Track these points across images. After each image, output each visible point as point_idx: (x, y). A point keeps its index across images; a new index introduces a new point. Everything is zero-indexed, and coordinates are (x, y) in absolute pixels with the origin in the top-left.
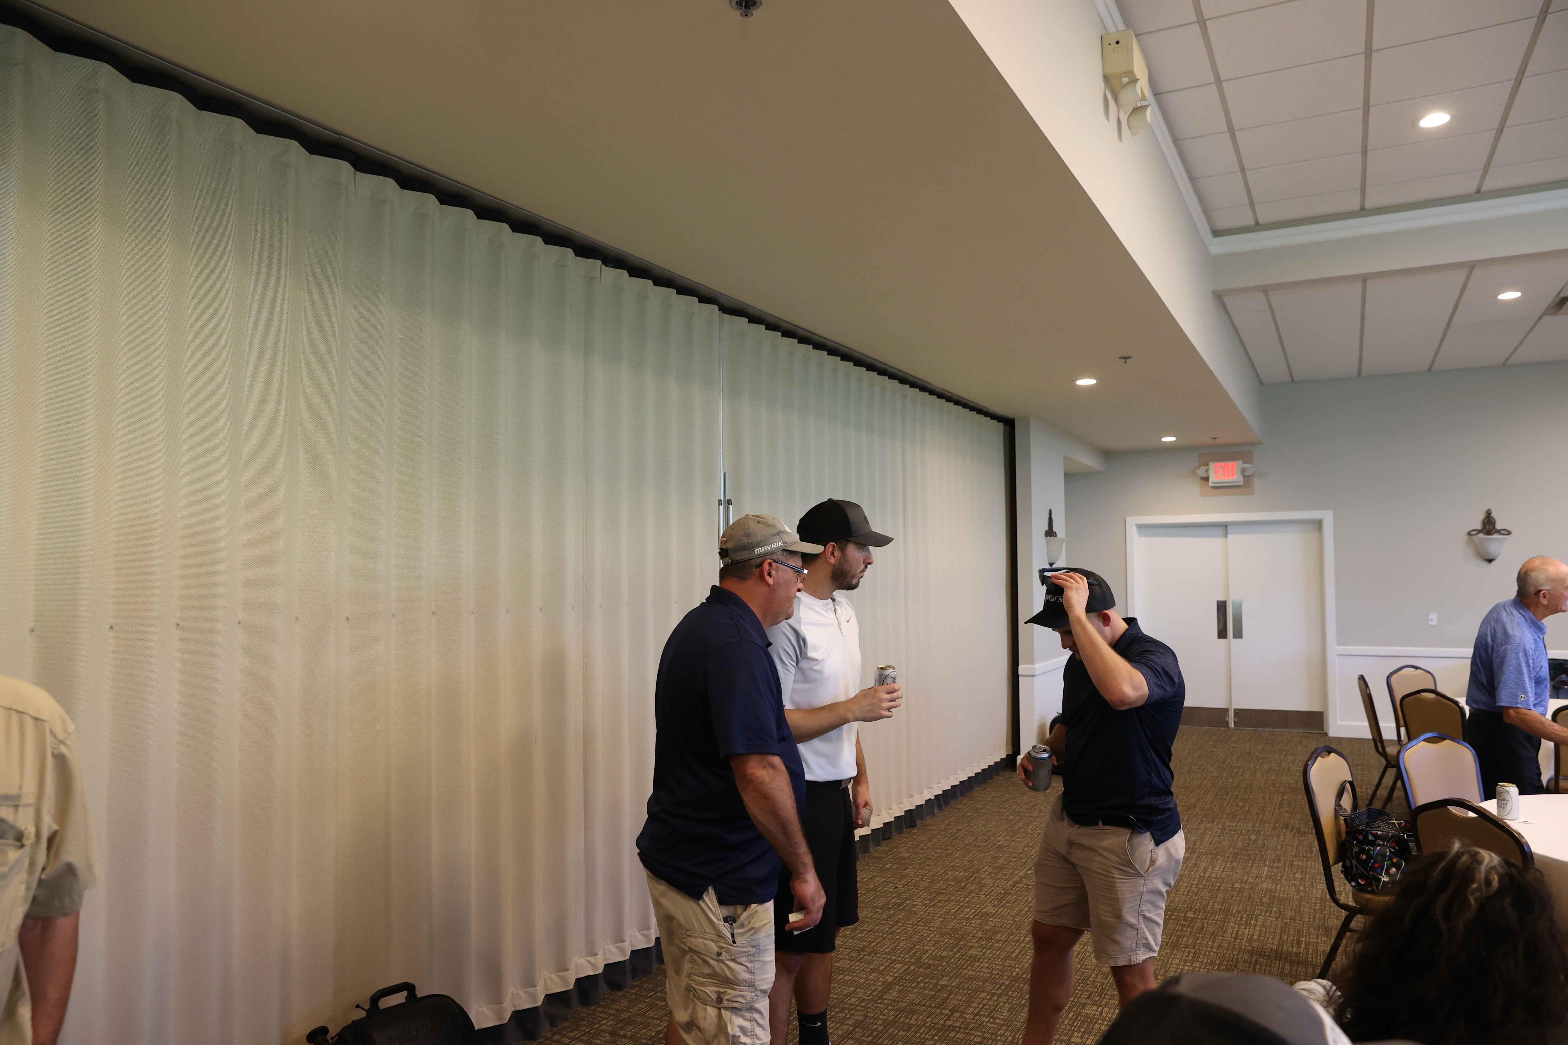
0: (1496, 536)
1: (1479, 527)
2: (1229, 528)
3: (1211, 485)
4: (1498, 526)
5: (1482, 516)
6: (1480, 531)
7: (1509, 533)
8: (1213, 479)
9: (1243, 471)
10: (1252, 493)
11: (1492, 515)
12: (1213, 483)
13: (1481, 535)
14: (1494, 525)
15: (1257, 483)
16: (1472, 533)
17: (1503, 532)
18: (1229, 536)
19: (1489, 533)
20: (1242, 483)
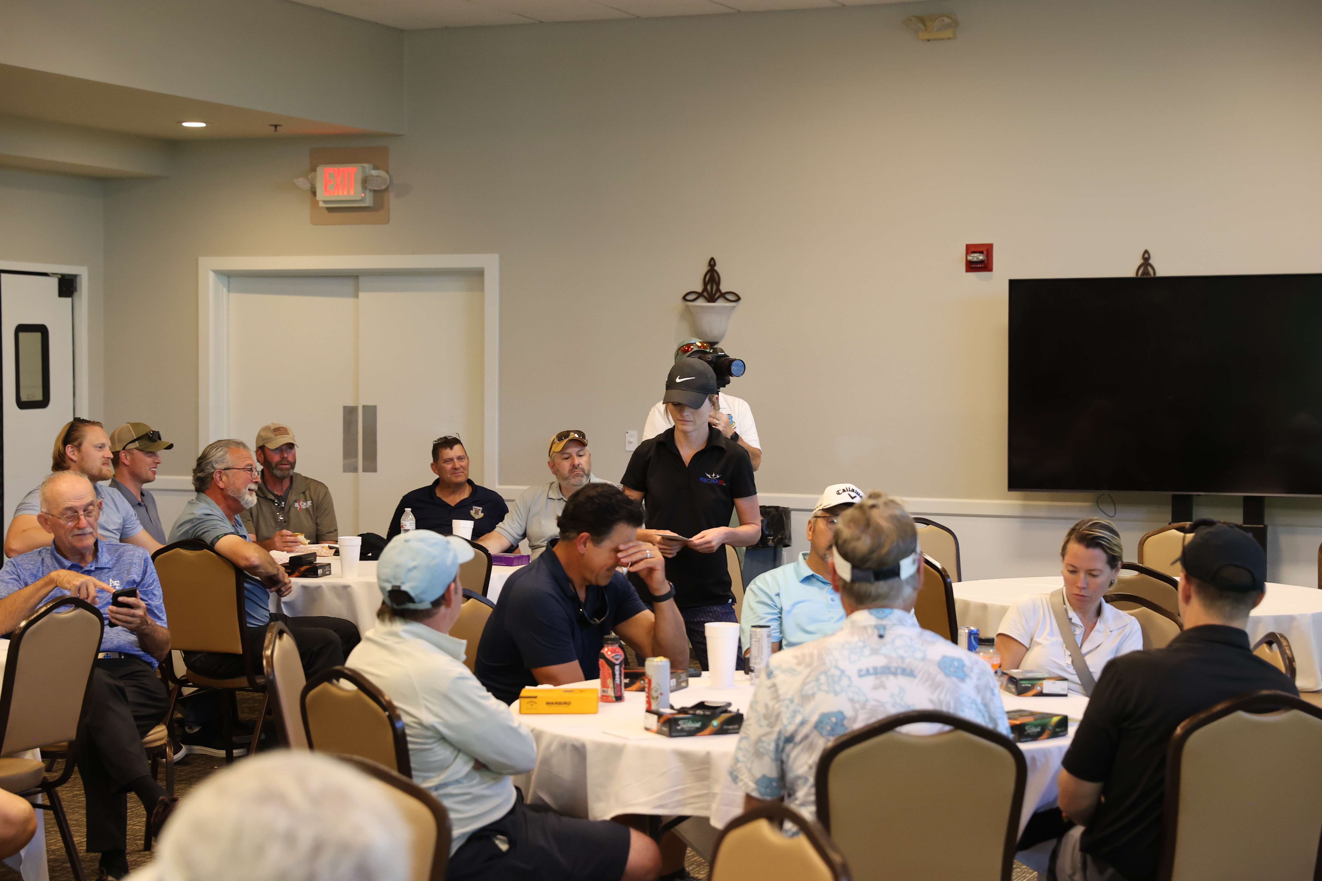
0: (720, 303)
1: (699, 289)
2: (361, 279)
3: (321, 205)
4: (724, 288)
5: (705, 268)
6: (700, 295)
7: (738, 299)
8: (320, 196)
9: (365, 182)
10: (387, 221)
11: (716, 268)
12: (325, 202)
13: (701, 302)
14: (718, 284)
15: (394, 202)
16: (689, 297)
17: (730, 297)
18: (361, 294)
19: (711, 299)
20: (368, 202)
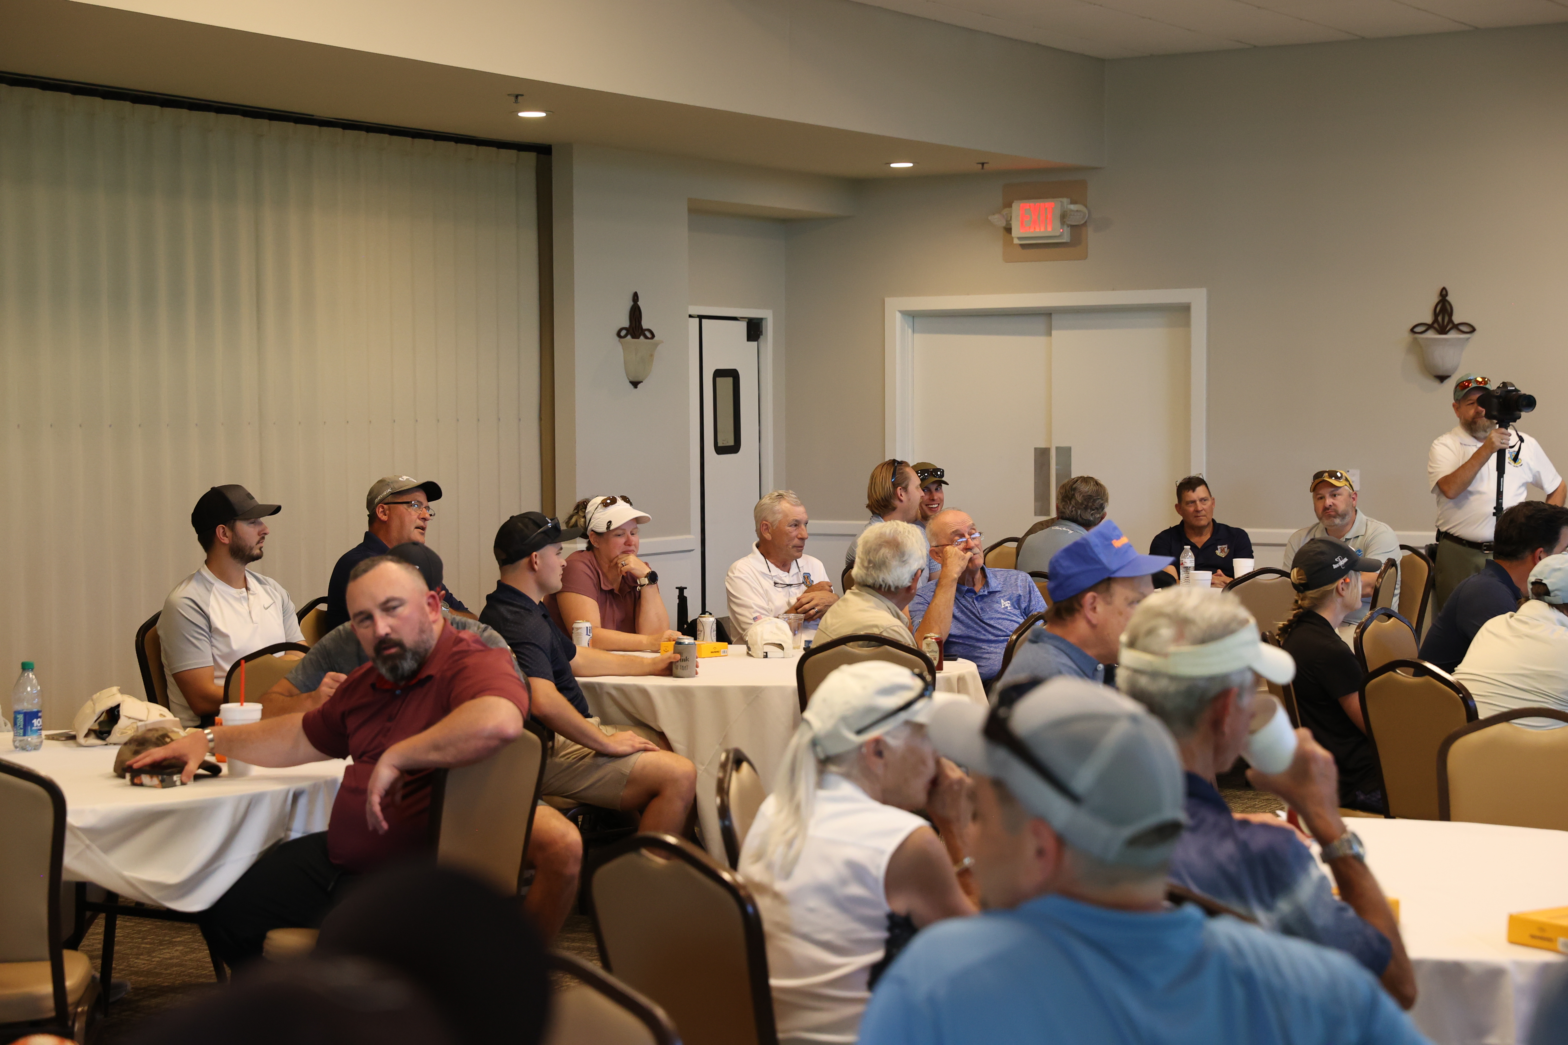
0: (1452, 335)
1: (1429, 320)
2: (1053, 316)
3: (1016, 241)
4: (1457, 319)
5: (1435, 299)
6: (1429, 327)
7: (1473, 330)
8: (1017, 231)
9: (1063, 217)
10: (1085, 257)
11: (1448, 298)
12: (1019, 238)
13: (1431, 335)
14: (1451, 315)
15: (1092, 237)
16: (1418, 330)
17: (1462, 328)
18: (1054, 332)
19: (1443, 330)
20: (1066, 239)
